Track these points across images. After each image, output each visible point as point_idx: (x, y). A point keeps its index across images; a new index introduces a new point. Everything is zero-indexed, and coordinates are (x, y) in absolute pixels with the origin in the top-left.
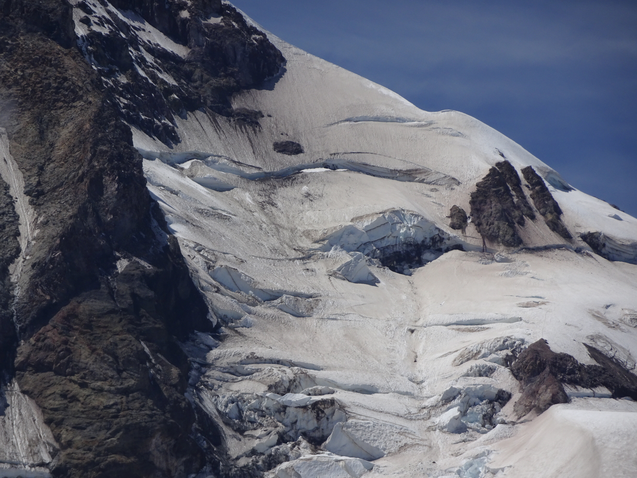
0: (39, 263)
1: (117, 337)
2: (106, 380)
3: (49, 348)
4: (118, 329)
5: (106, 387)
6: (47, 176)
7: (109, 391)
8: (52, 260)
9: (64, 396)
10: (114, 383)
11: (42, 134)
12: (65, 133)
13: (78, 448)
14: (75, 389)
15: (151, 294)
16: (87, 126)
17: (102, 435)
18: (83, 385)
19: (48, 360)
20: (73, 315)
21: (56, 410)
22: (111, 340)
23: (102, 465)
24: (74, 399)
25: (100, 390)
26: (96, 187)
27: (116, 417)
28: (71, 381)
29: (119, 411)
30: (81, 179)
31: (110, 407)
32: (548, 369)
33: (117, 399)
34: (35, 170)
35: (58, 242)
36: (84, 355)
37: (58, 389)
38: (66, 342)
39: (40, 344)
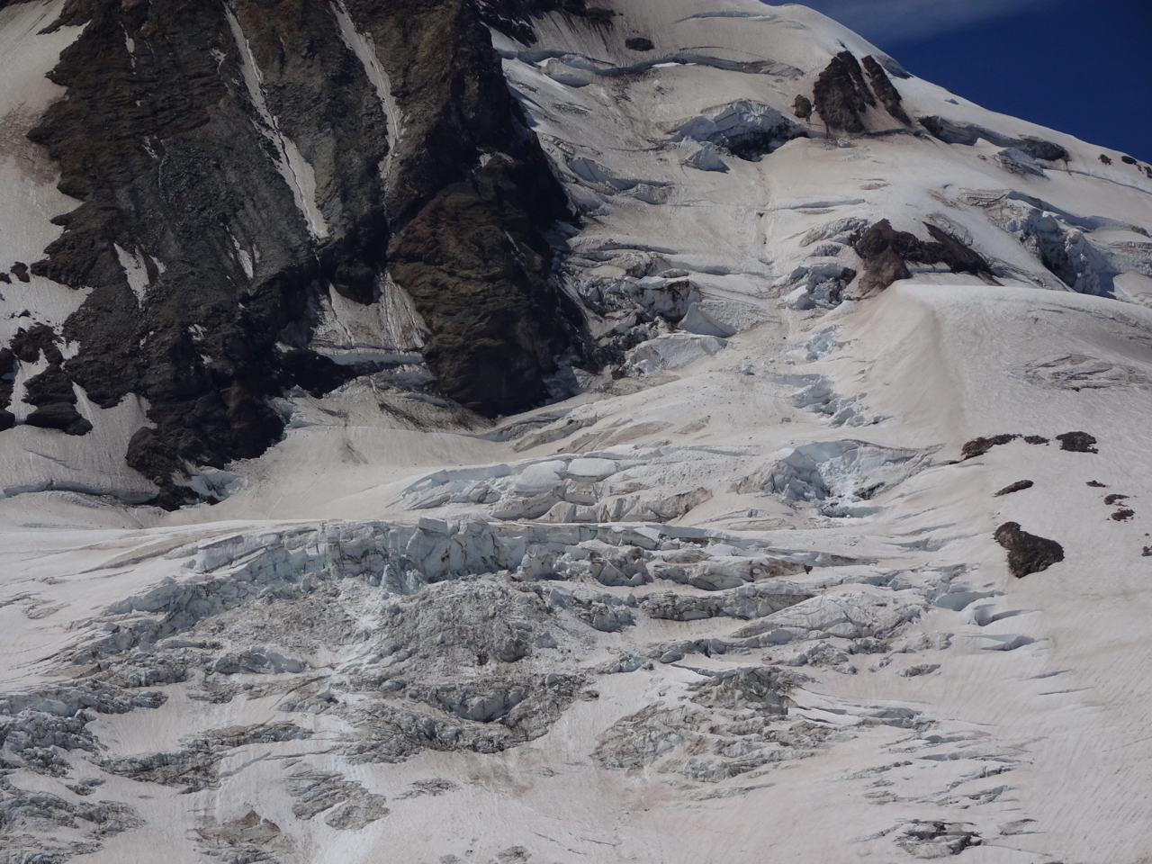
0: (407, 160)
1: (483, 228)
2: (472, 268)
3: (419, 240)
4: (483, 220)
5: (473, 276)
6: (411, 78)
7: (476, 279)
8: (419, 157)
9: (434, 284)
10: (480, 271)
11: (405, 37)
12: (427, 36)
13: (449, 333)
14: (444, 278)
15: (513, 186)
16: (449, 29)
17: (471, 320)
18: (452, 274)
19: (418, 250)
20: (440, 208)
21: (426, 298)
22: (477, 231)
23: (472, 349)
24: (444, 287)
25: (467, 279)
26: (459, 86)
27: (484, 303)
28: (440, 270)
29: (486, 297)
30: (444, 80)
31: (478, 294)
32: (890, 247)
33: (484, 286)
34: (400, 72)
35: (424, 139)
36: (451, 246)
37: (428, 278)
38: (434, 234)
39: (410, 236)
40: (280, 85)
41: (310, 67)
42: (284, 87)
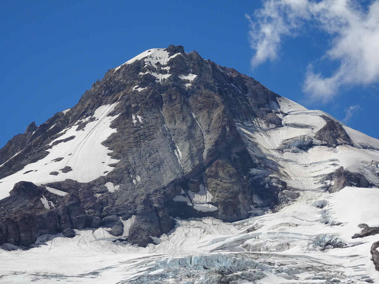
0: (209, 150)
1: (230, 169)
2: (227, 180)
3: (212, 172)
4: (230, 166)
5: (227, 181)
6: (210, 127)
7: (228, 183)
8: (212, 149)
9: (216, 184)
10: (229, 180)
11: (209, 116)
12: (215, 116)
13: (220, 198)
14: (219, 182)
15: (238, 157)
16: (221, 114)
17: (226, 194)
18: (221, 181)
19: (212, 174)
20: (218, 163)
21: (214, 188)
22: (228, 169)
23: (226, 202)
24: (219, 185)
25: (225, 183)
26: (224, 128)
28: (218, 180)
29: (230, 188)
30: (220, 127)
31: (228, 187)
32: (343, 175)
33: (230, 185)
34: (208, 125)
35: (214, 144)
36: (221, 174)
37: (214, 182)
38: (216, 170)
39: (210, 171)
40: (174, 129)
41: (183, 124)
42: (176, 129)
